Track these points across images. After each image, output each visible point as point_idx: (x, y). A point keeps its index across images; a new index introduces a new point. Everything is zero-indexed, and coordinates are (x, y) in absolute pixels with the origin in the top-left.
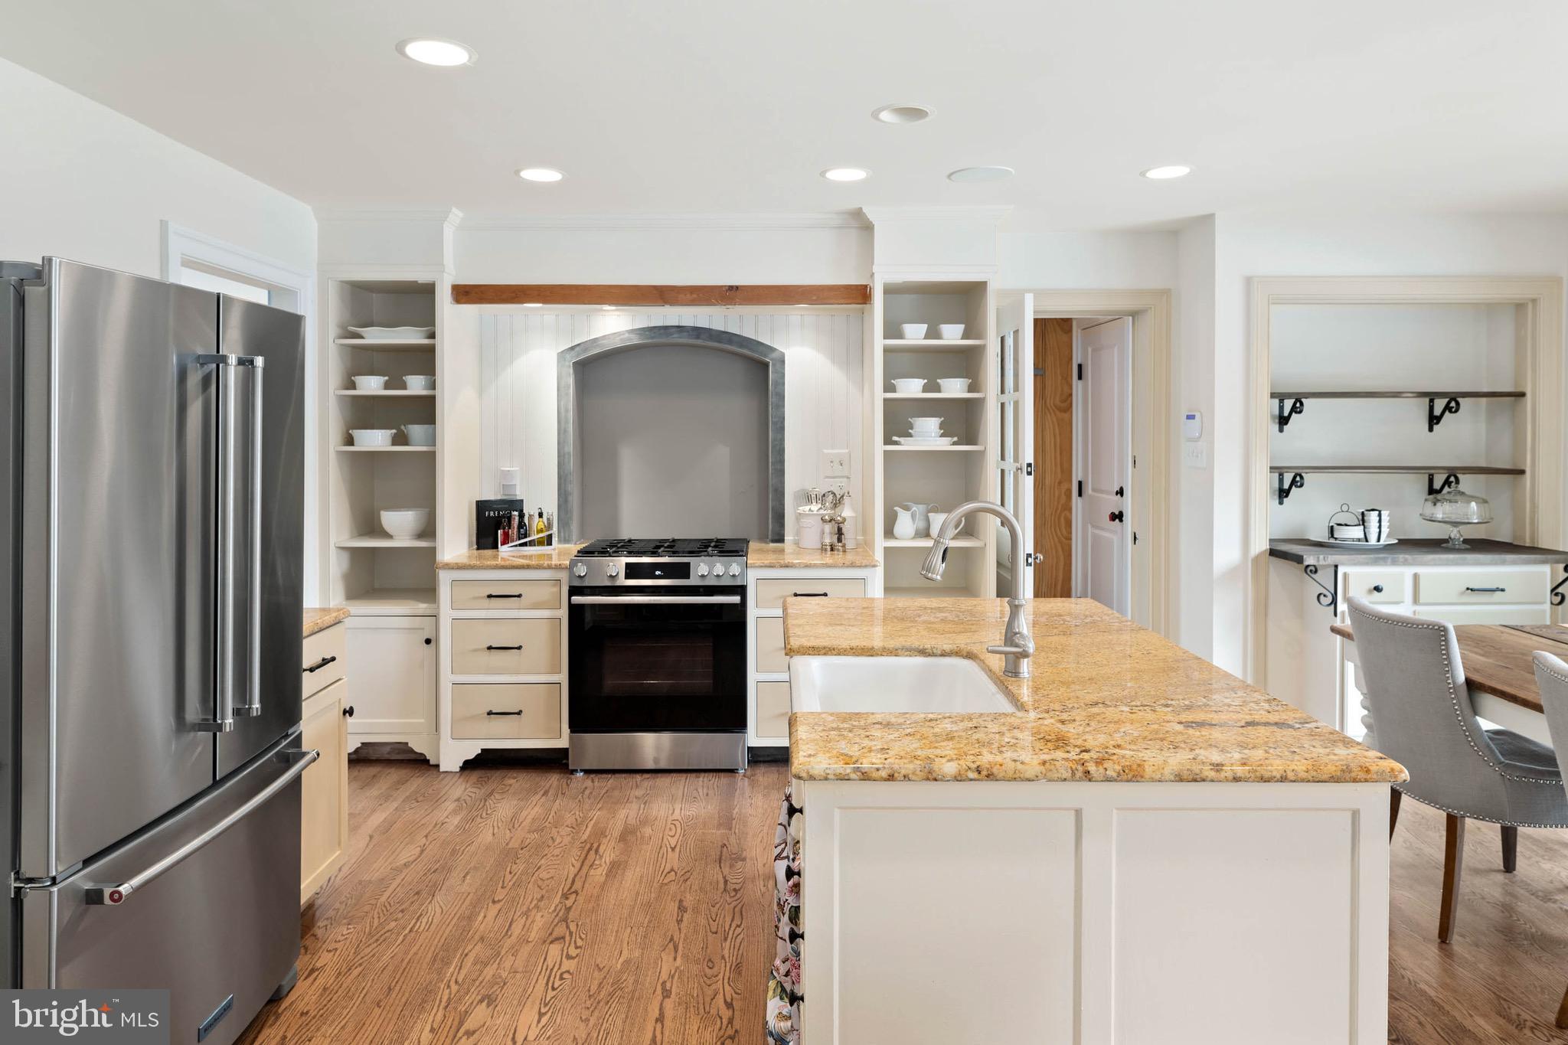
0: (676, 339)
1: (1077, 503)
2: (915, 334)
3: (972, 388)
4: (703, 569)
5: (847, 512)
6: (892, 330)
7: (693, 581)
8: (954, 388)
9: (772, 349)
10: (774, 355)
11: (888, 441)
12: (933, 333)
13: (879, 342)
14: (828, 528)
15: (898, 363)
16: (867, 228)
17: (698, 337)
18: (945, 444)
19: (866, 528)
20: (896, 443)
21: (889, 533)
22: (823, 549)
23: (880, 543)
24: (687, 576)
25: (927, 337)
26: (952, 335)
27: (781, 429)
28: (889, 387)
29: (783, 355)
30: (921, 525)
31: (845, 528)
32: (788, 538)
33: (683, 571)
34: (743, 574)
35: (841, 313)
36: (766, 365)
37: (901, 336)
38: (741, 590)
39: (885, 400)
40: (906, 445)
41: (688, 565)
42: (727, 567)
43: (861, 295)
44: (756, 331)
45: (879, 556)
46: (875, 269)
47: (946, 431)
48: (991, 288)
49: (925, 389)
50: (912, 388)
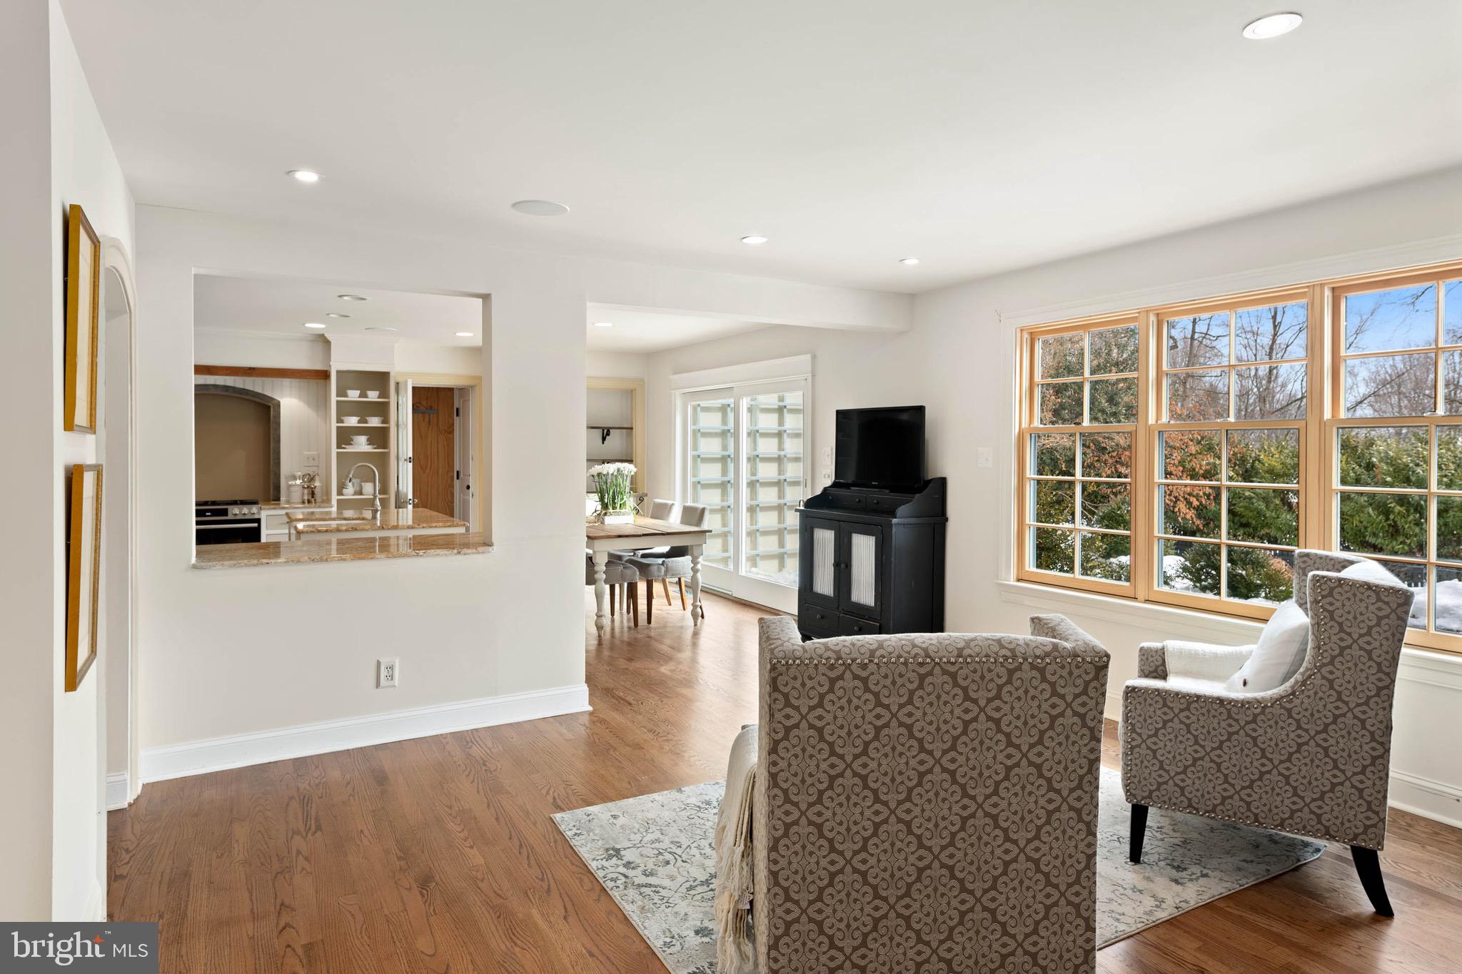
0: (212, 391)
1: (457, 482)
2: (354, 395)
3: (383, 422)
4: (235, 511)
5: (317, 484)
6: (341, 392)
7: (230, 517)
8: (374, 422)
9: (274, 399)
10: (274, 402)
11: (339, 447)
12: (363, 395)
13: (334, 398)
14: (306, 491)
15: (344, 409)
16: (327, 343)
17: (227, 391)
18: (369, 449)
19: (327, 493)
20: (344, 448)
21: (340, 493)
22: (303, 503)
23: (335, 498)
24: (227, 515)
25: (359, 397)
26: (373, 396)
27: (279, 441)
28: (339, 420)
29: (279, 402)
30: (358, 489)
31: (316, 491)
32: (283, 499)
33: (225, 512)
34: (259, 513)
35: (313, 384)
36: (269, 407)
37: (346, 396)
38: (258, 521)
39: (337, 427)
40: (349, 449)
41: (227, 509)
42: (250, 510)
43: (325, 375)
44: (263, 389)
45: (334, 502)
46: (331, 363)
47: (370, 442)
48: (392, 375)
49: (359, 422)
50: (352, 421)
